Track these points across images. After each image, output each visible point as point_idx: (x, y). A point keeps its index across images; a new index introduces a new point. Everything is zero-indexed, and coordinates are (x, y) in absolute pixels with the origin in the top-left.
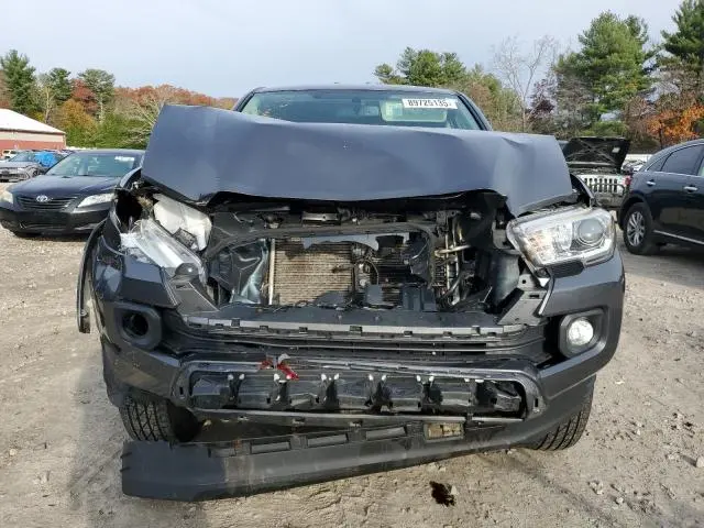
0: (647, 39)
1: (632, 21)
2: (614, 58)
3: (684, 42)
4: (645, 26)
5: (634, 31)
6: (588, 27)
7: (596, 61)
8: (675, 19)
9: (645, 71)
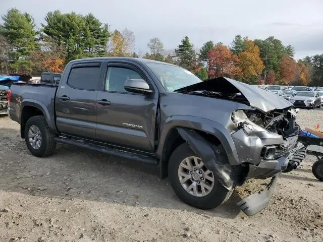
0: (35, 25)
1: (27, 15)
2: (22, 31)
3: (51, 30)
4: (33, 19)
5: (29, 21)
6: (6, 14)
7: (12, 30)
8: (45, 19)
9: (36, 40)
